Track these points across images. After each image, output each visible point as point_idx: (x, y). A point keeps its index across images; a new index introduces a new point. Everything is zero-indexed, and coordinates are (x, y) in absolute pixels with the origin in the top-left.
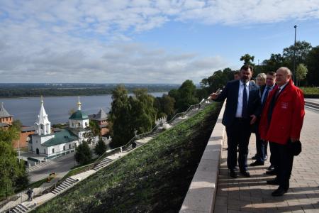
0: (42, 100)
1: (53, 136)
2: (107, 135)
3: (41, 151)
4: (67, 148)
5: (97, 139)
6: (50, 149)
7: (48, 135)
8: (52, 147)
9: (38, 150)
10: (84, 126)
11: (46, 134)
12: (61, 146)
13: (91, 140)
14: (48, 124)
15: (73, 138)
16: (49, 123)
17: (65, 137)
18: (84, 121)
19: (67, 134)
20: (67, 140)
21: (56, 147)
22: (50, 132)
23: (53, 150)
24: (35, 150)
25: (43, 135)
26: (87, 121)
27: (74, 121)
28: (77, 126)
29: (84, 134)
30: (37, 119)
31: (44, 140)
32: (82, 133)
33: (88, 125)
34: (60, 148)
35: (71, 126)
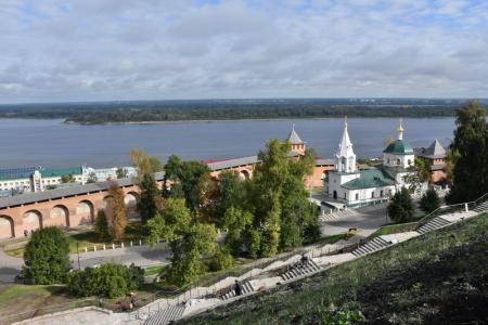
0: (346, 123)
1: (358, 176)
2: (442, 183)
3: (340, 194)
4: (378, 194)
5: (425, 187)
6: (352, 194)
7: (351, 174)
8: (355, 192)
9: (335, 192)
10: (406, 166)
11: (348, 171)
12: (369, 191)
13: (415, 187)
14: (352, 158)
15: (387, 181)
16: (354, 156)
17: (375, 179)
18: (407, 158)
19: (380, 175)
20: (378, 183)
21: (361, 192)
22: (354, 168)
23: (357, 195)
24: (331, 192)
25: (344, 173)
26: (412, 158)
27: (391, 156)
28: (394, 164)
29: (405, 177)
30: (338, 150)
31: (345, 180)
32: (402, 175)
33: (413, 164)
34: (367, 194)
35: (385, 163)
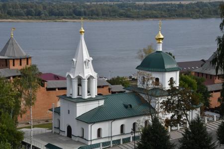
1: (102, 103)
3: (76, 132)
4: (128, 129)
7: (91, 100)
9: (69, 129)
10: (167, 87)
11: (86, 97)
12: (117, 124)
13: (180, 117)
14: (90, 78)
15: (141, 108)
16: (95, 75)
17: (126, 107)
18: (168, 76)
19: (131, 101)
20: (129, 112)
21: (105, 126)
22: (94, 93)
23: (99, 130)
24: (64, 128)
25: (81, 100)
26: (176, 76)
28: (150, 85)
29: (165, 103)
31: (82, 109)
32: (162, 100)
33: (177, 84)
34: (112, 129)
35: (140, 85)
